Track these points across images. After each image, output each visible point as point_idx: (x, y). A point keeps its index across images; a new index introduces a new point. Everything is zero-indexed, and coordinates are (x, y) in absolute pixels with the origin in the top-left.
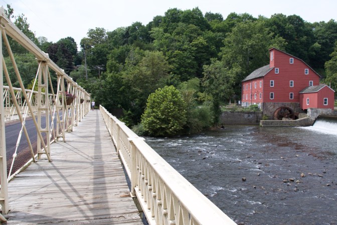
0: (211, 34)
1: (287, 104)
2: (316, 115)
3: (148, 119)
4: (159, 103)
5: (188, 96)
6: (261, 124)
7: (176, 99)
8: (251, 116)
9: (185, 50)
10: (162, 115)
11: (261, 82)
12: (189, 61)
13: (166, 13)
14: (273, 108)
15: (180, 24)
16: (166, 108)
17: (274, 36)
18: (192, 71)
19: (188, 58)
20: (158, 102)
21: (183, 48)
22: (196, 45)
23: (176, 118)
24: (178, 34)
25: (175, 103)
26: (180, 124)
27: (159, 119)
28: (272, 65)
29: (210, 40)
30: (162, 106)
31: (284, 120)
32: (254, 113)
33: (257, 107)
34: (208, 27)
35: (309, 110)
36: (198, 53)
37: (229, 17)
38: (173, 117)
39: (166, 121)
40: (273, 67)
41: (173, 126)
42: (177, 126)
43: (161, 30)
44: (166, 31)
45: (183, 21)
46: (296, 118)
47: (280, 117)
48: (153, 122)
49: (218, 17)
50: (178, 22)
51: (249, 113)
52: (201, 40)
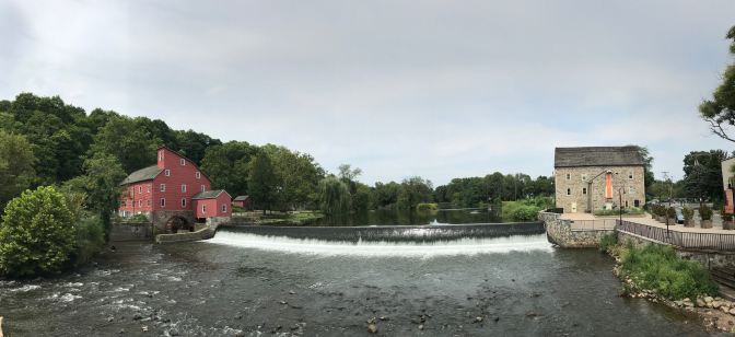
0: (75, 128)
1: (180, 212)
2: (216, 225)
3: (7, 245)
4: (29, 217)
5: (75, 202)
6: (157, 240)
7: (58, 209)
8: (140, 229)
9: (44, 144)
10: (34, 238)
11: (150, 185)
12: (50, 158)
13: (18, 98)
14: (165, 218)
15: (36, 112)
16: (40, 224)
17: (151, 137)
18: (53, 170)
19: (49, 154)
20: (25, 215)
21: (41, 141)
22: (57, 140)
23: (58, 241)
24: (34, 123)
25: (56, 215)
26: (66, 251)
27: (26, 244)
28: (160, 166)
29: (74, 134)
30: (35, 221)
31: (180, 233)
32: (143, 225)
33: (144, 218)
34: (71, 120)
35: (208, 219)
36: (61, 149)
37: (93, 113)
38: (54, 239)
39: (39, 248)
40: (163, 167)
41: (54, 257)
42: (60, 257)
43: (12, 116)
44: (17, 119)
45: (40, 109)
46: (192, 230)
47: (175, 230)
48: (16, 251)
49: (80, 111)
50: (34, 109)
51: (137, 225)
52: (64, 133)
